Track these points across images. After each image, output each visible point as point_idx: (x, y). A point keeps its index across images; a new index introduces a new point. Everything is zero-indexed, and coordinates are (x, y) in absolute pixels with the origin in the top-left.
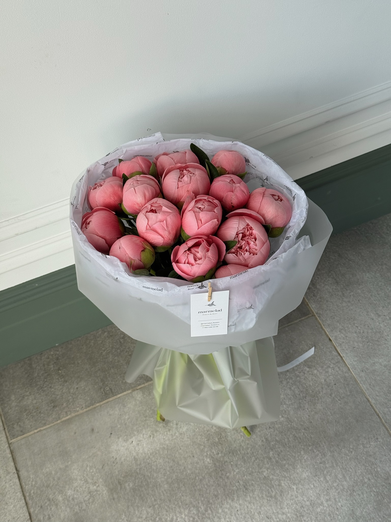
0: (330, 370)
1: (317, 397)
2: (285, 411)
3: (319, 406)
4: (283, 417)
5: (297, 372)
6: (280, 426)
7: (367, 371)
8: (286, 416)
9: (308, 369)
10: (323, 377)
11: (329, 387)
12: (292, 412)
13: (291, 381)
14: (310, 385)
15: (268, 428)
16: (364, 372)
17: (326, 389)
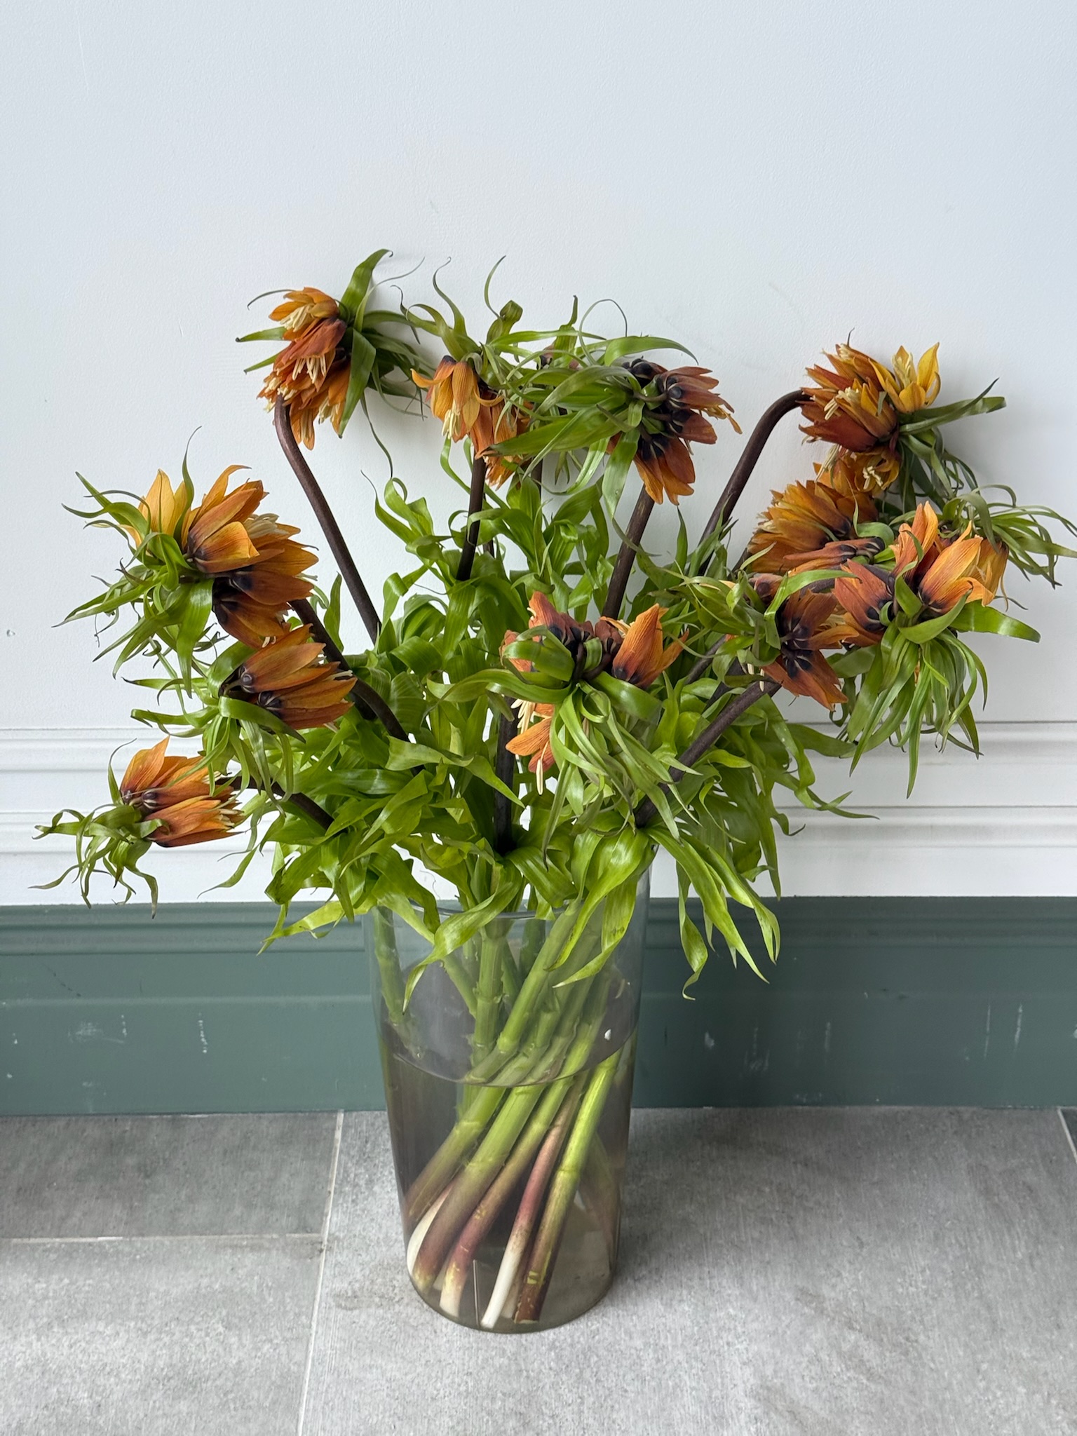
0: (267, 1347)
1: (195, 1387)
2: (103, 1391)
3: (183, 1406)
4: (91, 1397)
5: (193, 1328)
6: (70, 1411)
7: (342, 1377)
8: (98, 1398)
9: (221, 1329)
10: (241, 1354)
11: (236, 1376)
12: (115, 1397)
13: (166, 1339)
14: (200, 1360)
15: (43, 1405)
16: (336, 1375)
17: (227, 1379)
